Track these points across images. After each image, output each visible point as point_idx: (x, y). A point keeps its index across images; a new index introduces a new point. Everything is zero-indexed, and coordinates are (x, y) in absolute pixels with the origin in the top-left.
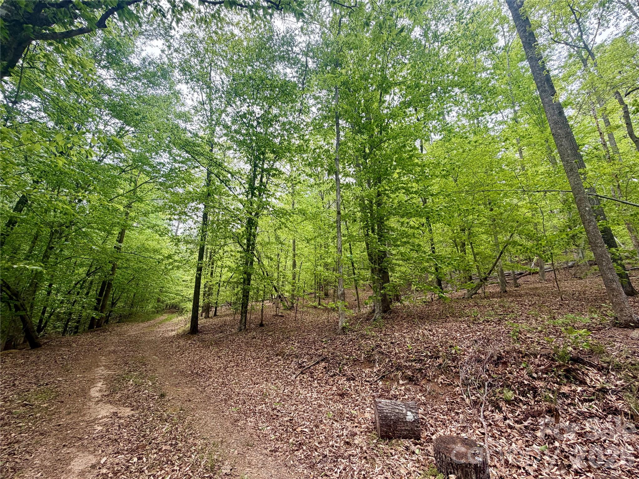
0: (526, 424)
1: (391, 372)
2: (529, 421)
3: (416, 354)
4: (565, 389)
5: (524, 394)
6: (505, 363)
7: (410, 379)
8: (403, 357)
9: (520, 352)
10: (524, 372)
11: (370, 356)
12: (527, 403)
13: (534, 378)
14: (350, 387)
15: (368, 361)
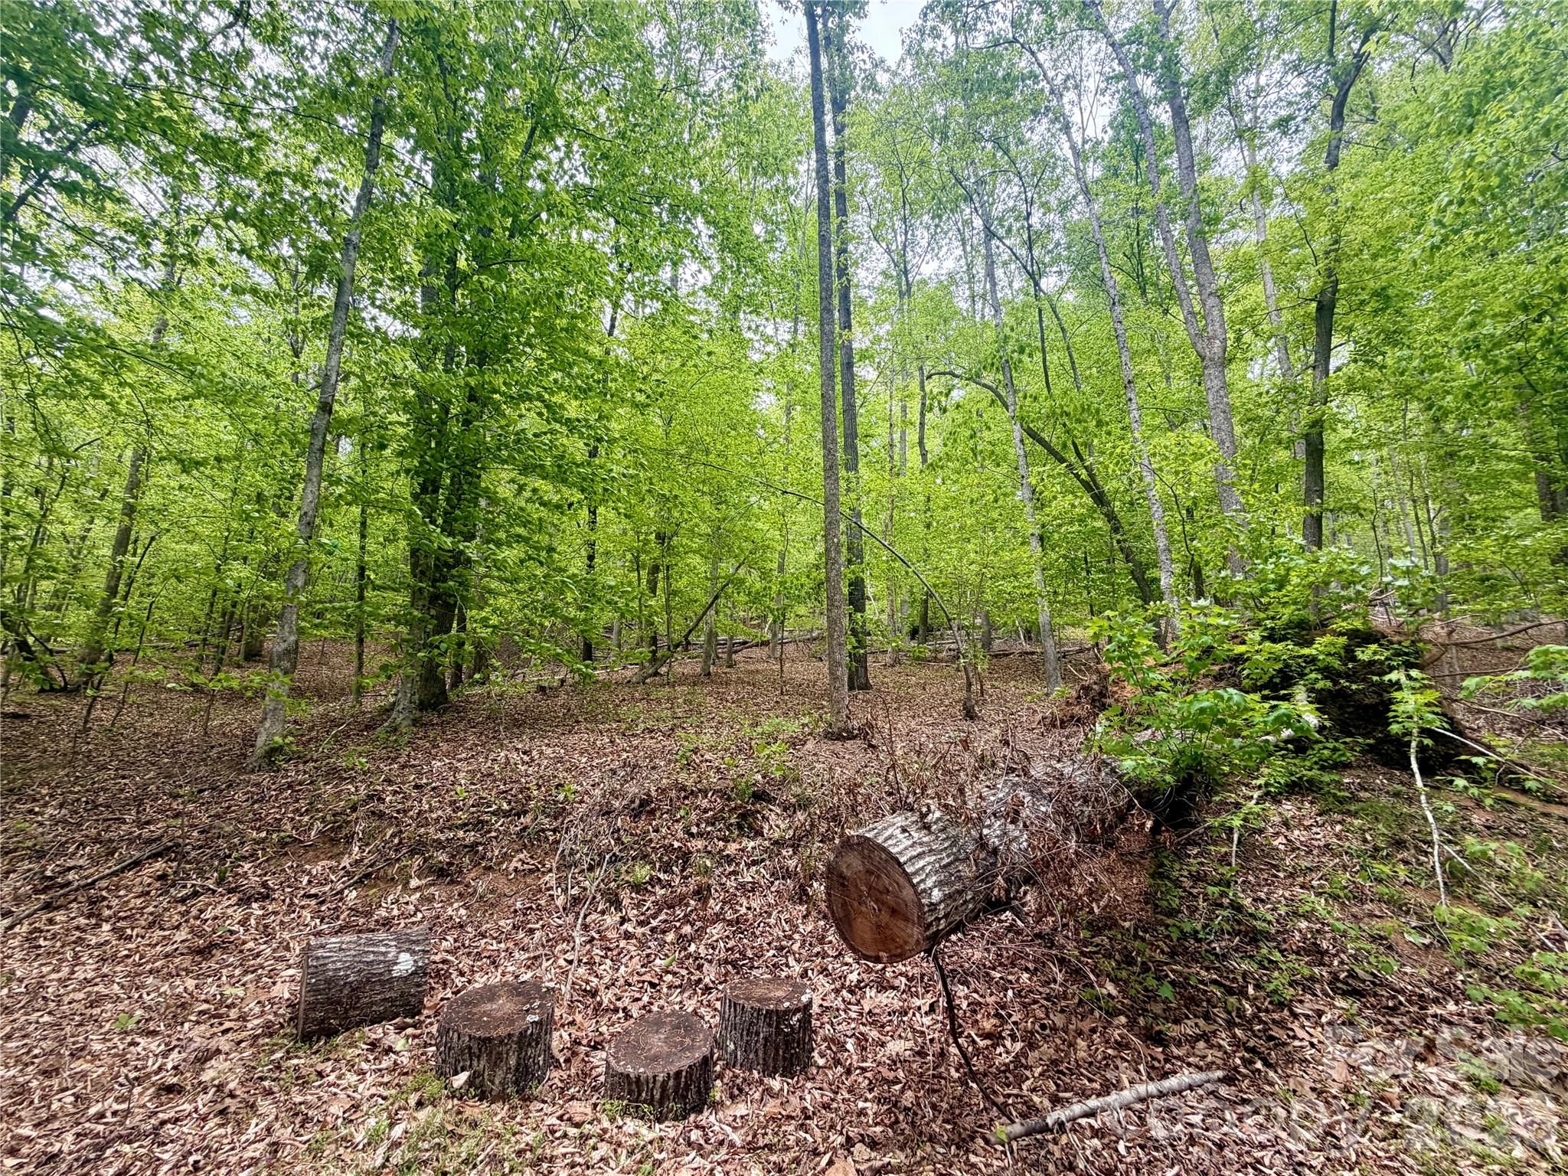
0: (654, 923)
1: (390, 863)
2: (662, 917)
3: (473, 809)
4: (732, 848)
5: (667, 868)
6: (652, 812)
7: (442, 873)
8: (437, 820)
9: (684, 788)
10: (679, 826)
11: (340, 827)
12: (668, 885)
13: (692, 835)
14: (243, 923)
15: (332, 839)
